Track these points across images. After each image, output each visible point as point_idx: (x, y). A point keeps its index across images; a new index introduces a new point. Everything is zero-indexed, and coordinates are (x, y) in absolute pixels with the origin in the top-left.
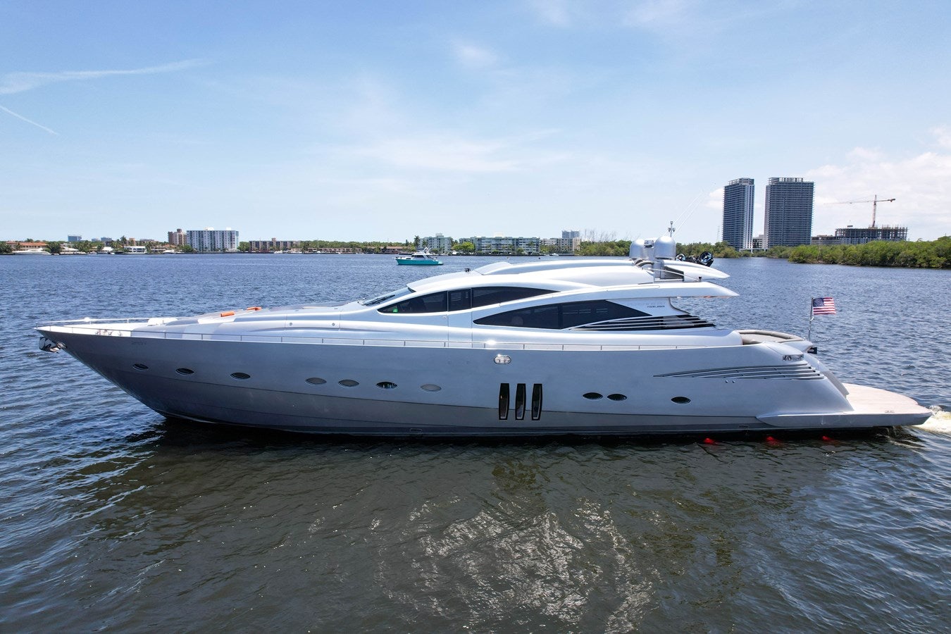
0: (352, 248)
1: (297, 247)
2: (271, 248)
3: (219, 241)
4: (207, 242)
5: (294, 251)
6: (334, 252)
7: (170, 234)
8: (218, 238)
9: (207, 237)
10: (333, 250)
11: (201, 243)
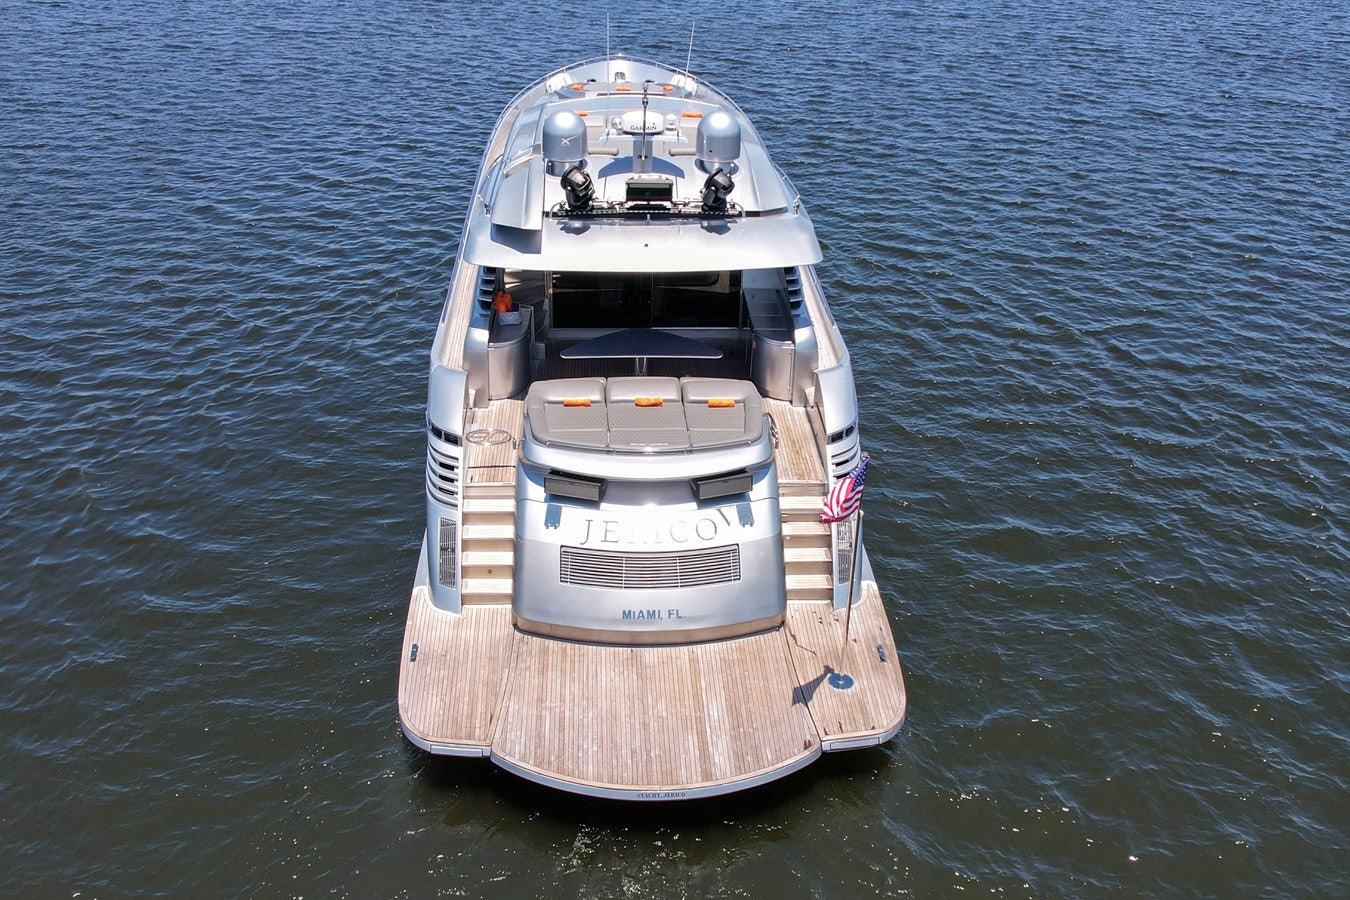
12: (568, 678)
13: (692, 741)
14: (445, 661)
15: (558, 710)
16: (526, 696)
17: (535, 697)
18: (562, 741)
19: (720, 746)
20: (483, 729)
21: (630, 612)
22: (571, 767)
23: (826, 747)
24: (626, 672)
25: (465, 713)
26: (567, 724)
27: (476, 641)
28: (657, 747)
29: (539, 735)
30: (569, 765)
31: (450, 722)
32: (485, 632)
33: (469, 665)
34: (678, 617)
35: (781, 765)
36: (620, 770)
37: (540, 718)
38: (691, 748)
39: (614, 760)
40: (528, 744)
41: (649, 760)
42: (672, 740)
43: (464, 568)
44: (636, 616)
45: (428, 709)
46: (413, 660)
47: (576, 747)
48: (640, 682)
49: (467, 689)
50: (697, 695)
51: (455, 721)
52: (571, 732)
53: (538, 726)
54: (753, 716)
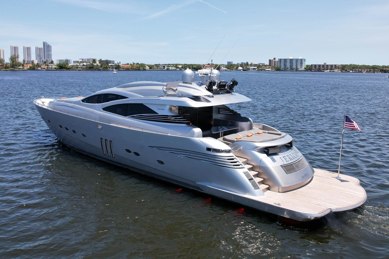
0: (374, 69)
1: (338, 68)
2: (323, 68)
3: (294, 64)
4: (288, 65)
5: (336, 70)
6: (361, 72)
7: (270, 61)
8: (294, 63)
9: (288, 62)
10: (360, 70)
11: (285, 65)
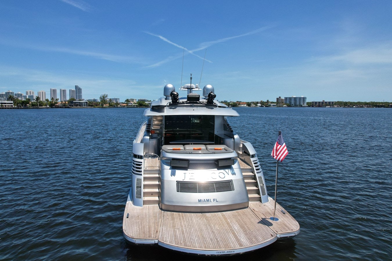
7: (277, 99)
8: (298, 100)
9: (293, 100)
11: (290, 102)
12: (182, 221)
13: (231, 235)
14: (139, 218)
15: (180, 229)
16: (168, 225)
17: (172, 225)
18: (184, 237)
19: (242, 237)
20: (154, 235)
21: (201, 200)
22: (189, 244)
23: (278, 236)
24: (202, 219)
25: (147, 231)
26: (185, 232)
27: (149, 212)
28: (220, 238)
29: (175, 236)
30: (188, 244)
31: (142, 233)
32: (151, 211)
33: (147, 218)
34: (217, 201)
35: (266, 241)
36: (208, 245)
37: (175, 231)
38: (232, 237)
39: (205, 242)
40: (172, 238)
41: (218, 241)
42: (224, 235)
43: (144, 193)
44: (203, 201)
45: (134, 230)
46: (127, 217)
47: (190, 239)
48: (207, 221)
49: (147, 224)
50: (228, 223)
51: (144, 233)
52: (187, 234)
53: (175, 233)
54: (250, 228)
